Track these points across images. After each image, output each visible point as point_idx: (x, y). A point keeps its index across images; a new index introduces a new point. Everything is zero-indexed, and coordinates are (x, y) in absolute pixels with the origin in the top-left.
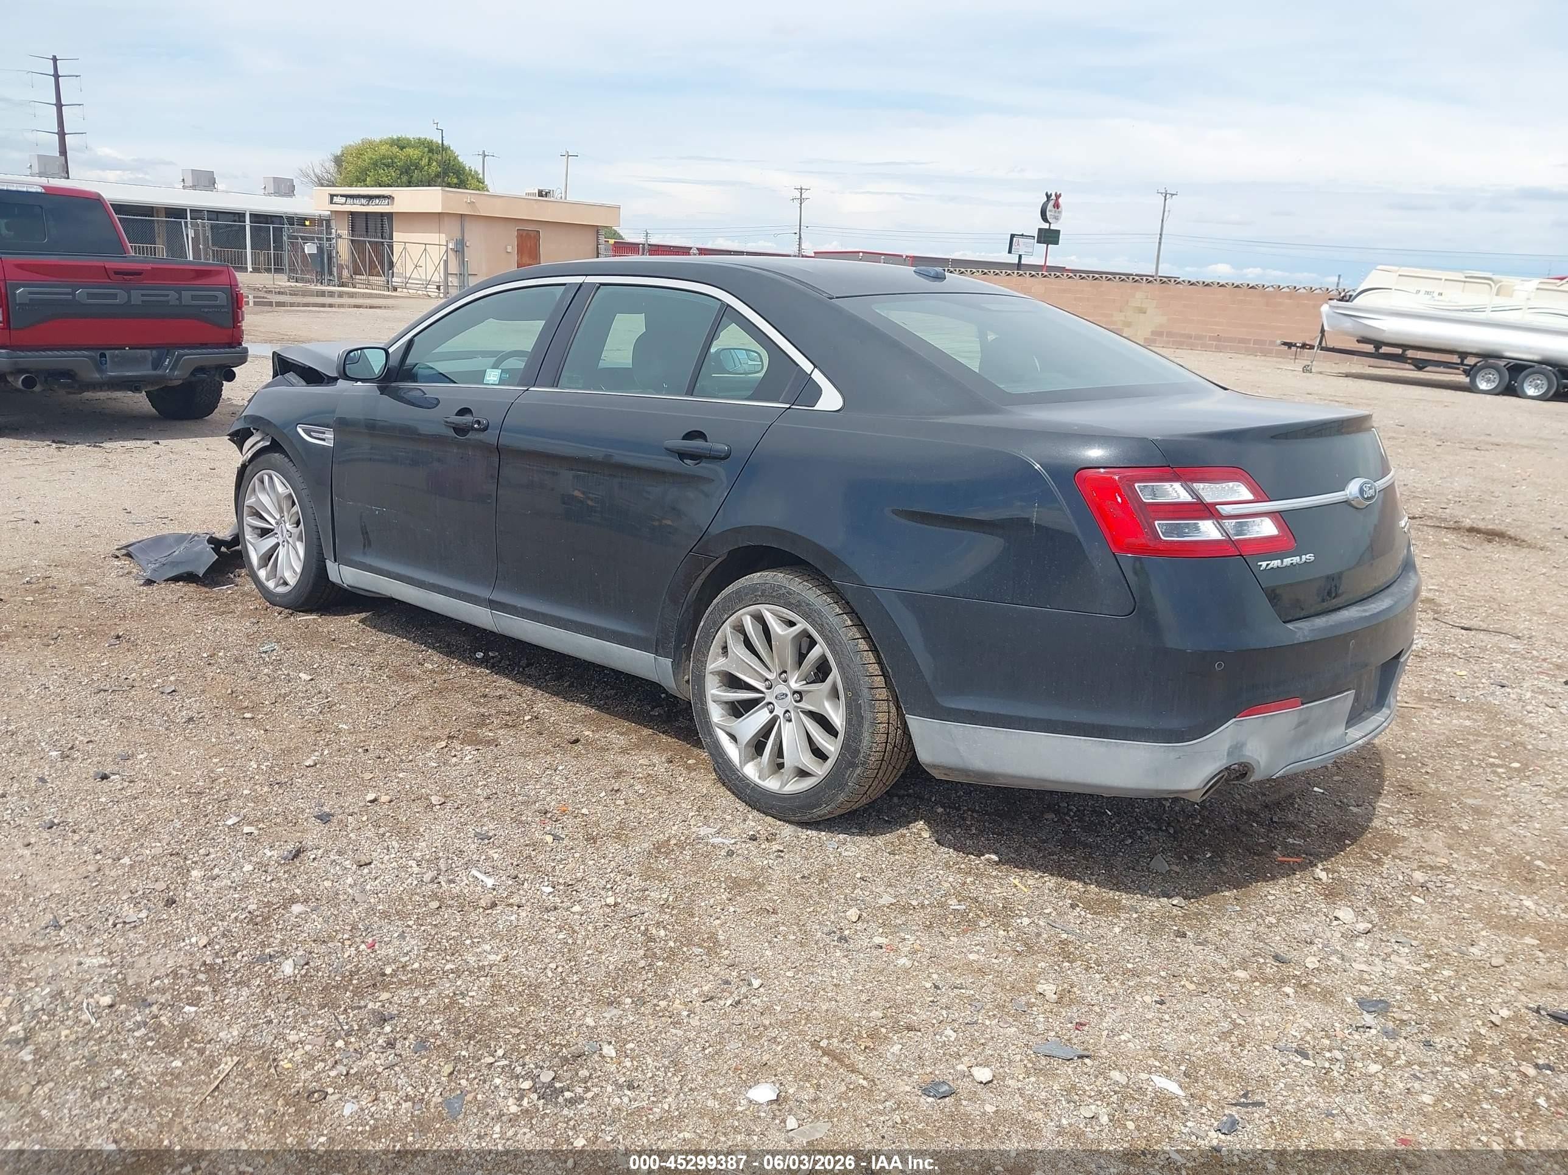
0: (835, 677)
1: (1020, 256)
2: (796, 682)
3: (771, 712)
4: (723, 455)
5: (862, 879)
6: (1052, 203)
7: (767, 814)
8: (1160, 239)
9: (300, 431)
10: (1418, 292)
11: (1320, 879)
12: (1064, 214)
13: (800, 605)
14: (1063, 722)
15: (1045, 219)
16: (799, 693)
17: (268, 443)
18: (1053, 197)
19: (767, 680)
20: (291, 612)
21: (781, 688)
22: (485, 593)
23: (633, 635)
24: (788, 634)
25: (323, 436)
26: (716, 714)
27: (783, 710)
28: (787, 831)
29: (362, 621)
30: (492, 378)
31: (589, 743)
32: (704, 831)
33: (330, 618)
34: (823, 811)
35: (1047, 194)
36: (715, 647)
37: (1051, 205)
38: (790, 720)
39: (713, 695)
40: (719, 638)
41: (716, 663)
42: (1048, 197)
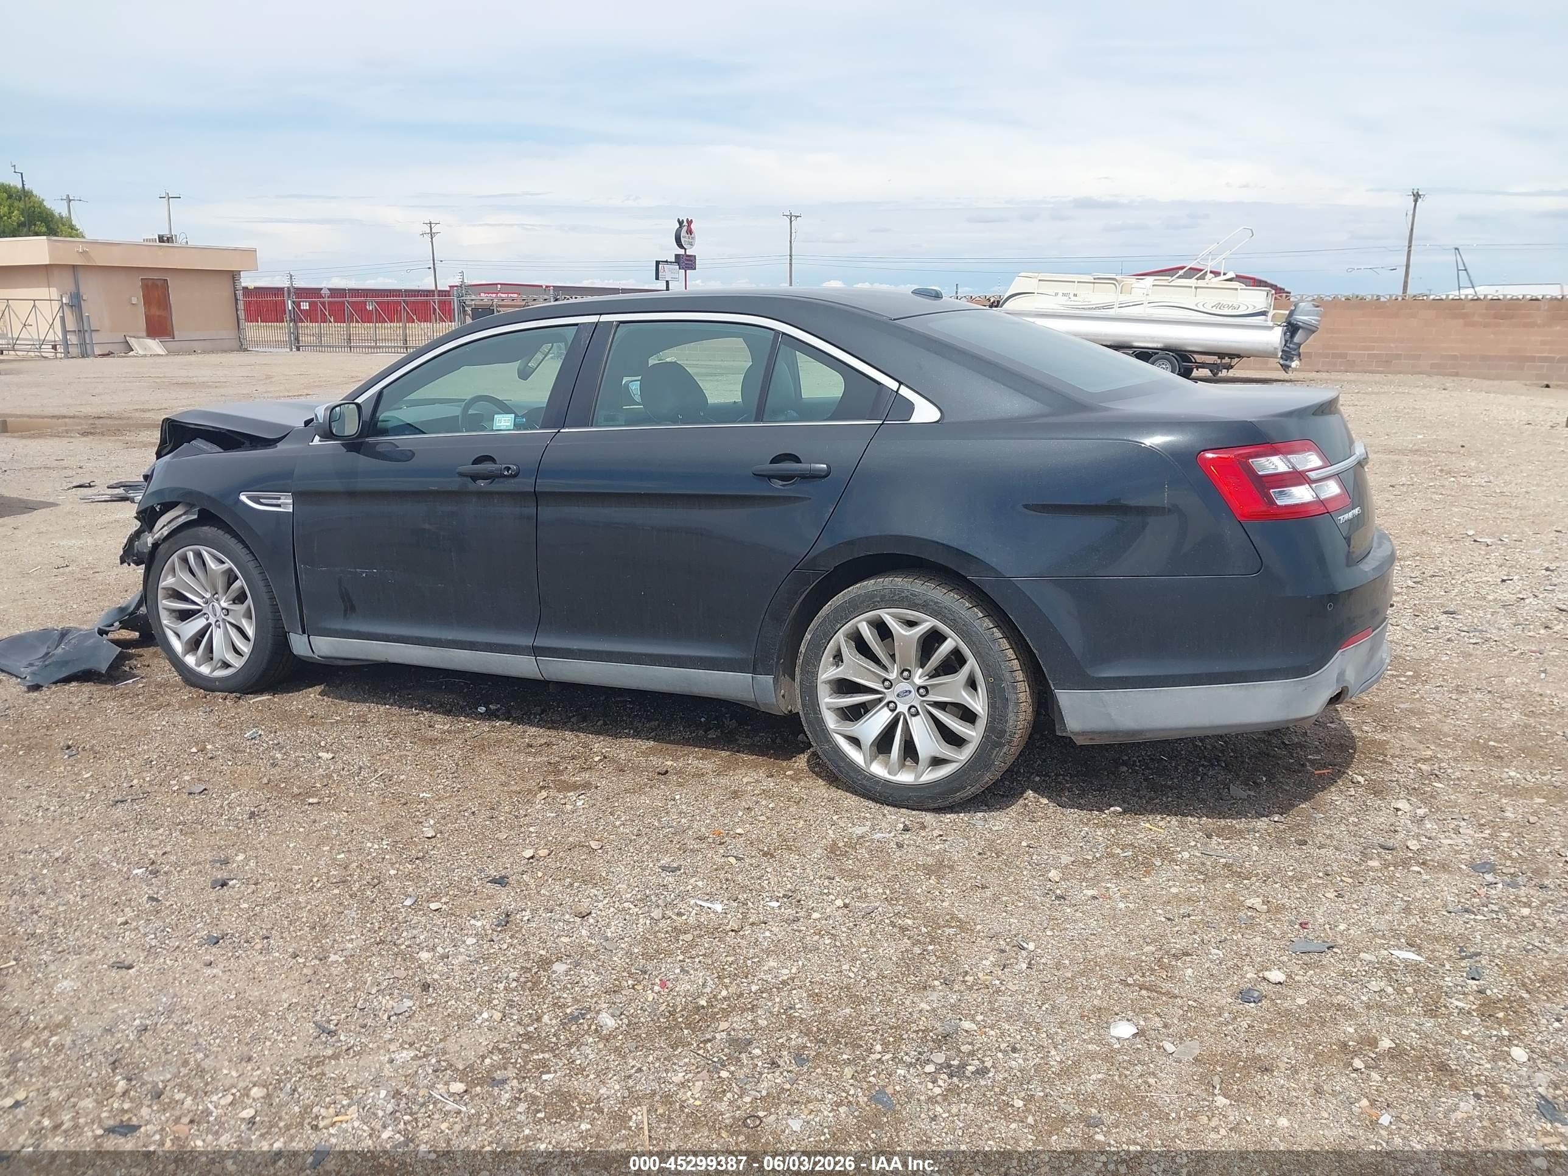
0: (973, 666)
1: (667, 282)
2: (920, 678)
3: (893, 710)
4: (824, 474)
5: (1029, 846)
6: (685, 229)
7: (899, 807)
8: (791, 260)
9: (243, 498)
10: (1057, 294)
11: (1359, 782)
12: (697, 241)
13: (928, 605)
14: (1206, 674)
15: (680, 245)
16: (924, 687)
17: (196, 517)
18: (685, 223)
19: (886, 680)
20: (239, 695)
21: (904, 686)
22: (526, 641)
23: (724, 658)
24: (915, 633)
25: (279, 502)
26: (831, 721)
27: (907, 706)
28: (929, 818)
29: (322, 694)
30: (503, 424)
31: (679, 772)
32: (859, 831)
33: (286, 696)
34: (969, 791)
35: (679, 220)
36: (827, 657)
37: (683, 231)
38: (917, 714)
39: (827, 703)
40: (831, 647)
41: (828, 672)
42: (681, 223)
